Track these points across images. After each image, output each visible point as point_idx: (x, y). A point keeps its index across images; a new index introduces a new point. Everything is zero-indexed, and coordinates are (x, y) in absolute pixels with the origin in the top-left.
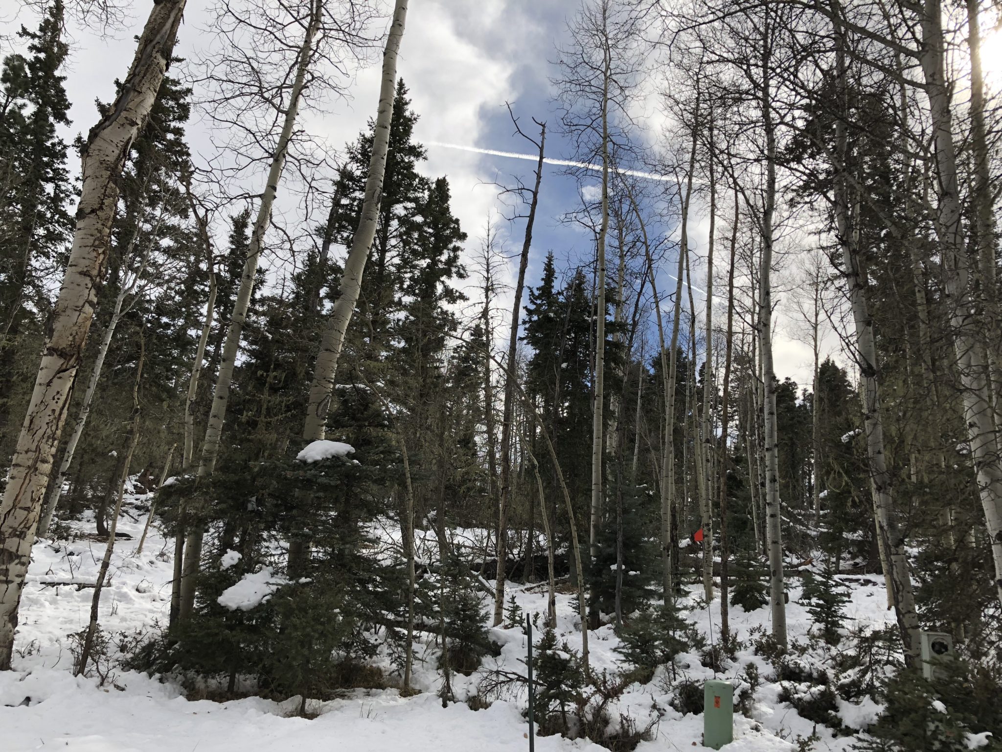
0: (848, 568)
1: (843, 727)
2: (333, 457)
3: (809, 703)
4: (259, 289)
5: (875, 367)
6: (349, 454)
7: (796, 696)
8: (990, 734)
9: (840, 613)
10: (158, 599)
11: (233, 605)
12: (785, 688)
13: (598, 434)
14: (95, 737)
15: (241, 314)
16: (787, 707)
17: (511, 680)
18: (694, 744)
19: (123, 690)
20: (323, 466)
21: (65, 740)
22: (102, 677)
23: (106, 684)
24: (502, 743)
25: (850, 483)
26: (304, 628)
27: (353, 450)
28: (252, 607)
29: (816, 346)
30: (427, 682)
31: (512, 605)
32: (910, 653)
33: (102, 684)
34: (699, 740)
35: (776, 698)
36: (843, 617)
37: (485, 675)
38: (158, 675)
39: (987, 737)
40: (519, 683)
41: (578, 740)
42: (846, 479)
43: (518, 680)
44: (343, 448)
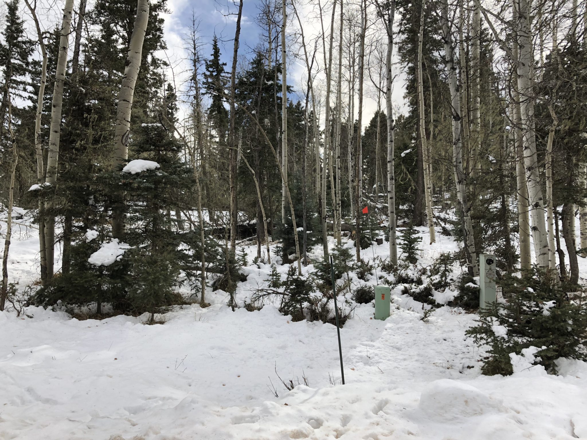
0: (401, 224)
1: (436, 304)
2: (148, 170)
3: (419, 293)
4: (31, 55)
5: (460, 116)
6: (157, 169)
7: (412, 291)
8: (555, 301)
9: (416, 248)
10: (16, 262)
11: (99, 263)
12: (405, 288)
13: (285, 154)
14: (45, 346)
15: (63, 75)
16: (407, 297)
17: (269, 294)
18: (371, 318)
19: (31, 317)
20: (143, 176)
21: (29, 350)
22: (18, 311)
23: (20, 315)
24: (277, 327)
25: (412, 179)
26: (155, 274)
27: (158, 166)
28: (111, 263)
29: (379, 102)
30: (212, 299)
31: (243, 253)
32: (471, 265)
33: (18, 315)
34: (373, 316)
35: (401, 293)
36: (417, 249)
37: (255, 292)
38: (50, 307)
39: (554, 303)
40: (274, 295)
41: (315, 322)
42: (409, 177)
43: (273, 293)
44: (153, 165)
